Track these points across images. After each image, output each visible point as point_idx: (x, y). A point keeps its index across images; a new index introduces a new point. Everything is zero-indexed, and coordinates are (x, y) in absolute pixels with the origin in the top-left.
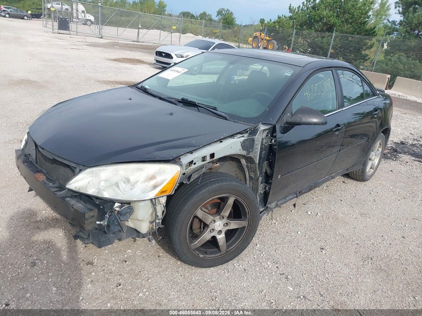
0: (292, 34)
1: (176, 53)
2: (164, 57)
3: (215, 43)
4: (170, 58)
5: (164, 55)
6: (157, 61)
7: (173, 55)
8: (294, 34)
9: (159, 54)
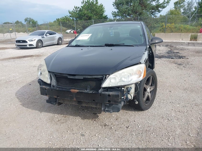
0: (74, 23)
1: (28, 39)
2: (22, 42)
3: (46, 32)
4: (25, 43)
5: (21, 41)
6: (18, 45)
7: (27, 40)
8: (75, 23)
9: (18, 41)
